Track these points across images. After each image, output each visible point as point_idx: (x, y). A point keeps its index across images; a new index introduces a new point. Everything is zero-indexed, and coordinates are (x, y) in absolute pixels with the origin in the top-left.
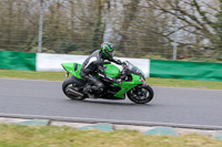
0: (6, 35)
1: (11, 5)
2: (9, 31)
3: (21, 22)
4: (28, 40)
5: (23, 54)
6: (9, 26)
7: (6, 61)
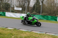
0: (50, 12)
1: (51, 4)
2: (50, 11)
3: (54, 8)
4: (55, 13)
5: (54, 17)
6: (51, 9)
7: (50, 18)
